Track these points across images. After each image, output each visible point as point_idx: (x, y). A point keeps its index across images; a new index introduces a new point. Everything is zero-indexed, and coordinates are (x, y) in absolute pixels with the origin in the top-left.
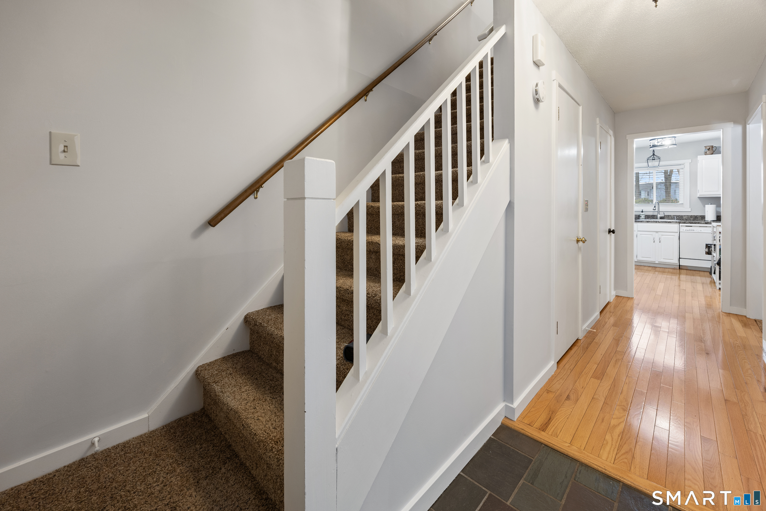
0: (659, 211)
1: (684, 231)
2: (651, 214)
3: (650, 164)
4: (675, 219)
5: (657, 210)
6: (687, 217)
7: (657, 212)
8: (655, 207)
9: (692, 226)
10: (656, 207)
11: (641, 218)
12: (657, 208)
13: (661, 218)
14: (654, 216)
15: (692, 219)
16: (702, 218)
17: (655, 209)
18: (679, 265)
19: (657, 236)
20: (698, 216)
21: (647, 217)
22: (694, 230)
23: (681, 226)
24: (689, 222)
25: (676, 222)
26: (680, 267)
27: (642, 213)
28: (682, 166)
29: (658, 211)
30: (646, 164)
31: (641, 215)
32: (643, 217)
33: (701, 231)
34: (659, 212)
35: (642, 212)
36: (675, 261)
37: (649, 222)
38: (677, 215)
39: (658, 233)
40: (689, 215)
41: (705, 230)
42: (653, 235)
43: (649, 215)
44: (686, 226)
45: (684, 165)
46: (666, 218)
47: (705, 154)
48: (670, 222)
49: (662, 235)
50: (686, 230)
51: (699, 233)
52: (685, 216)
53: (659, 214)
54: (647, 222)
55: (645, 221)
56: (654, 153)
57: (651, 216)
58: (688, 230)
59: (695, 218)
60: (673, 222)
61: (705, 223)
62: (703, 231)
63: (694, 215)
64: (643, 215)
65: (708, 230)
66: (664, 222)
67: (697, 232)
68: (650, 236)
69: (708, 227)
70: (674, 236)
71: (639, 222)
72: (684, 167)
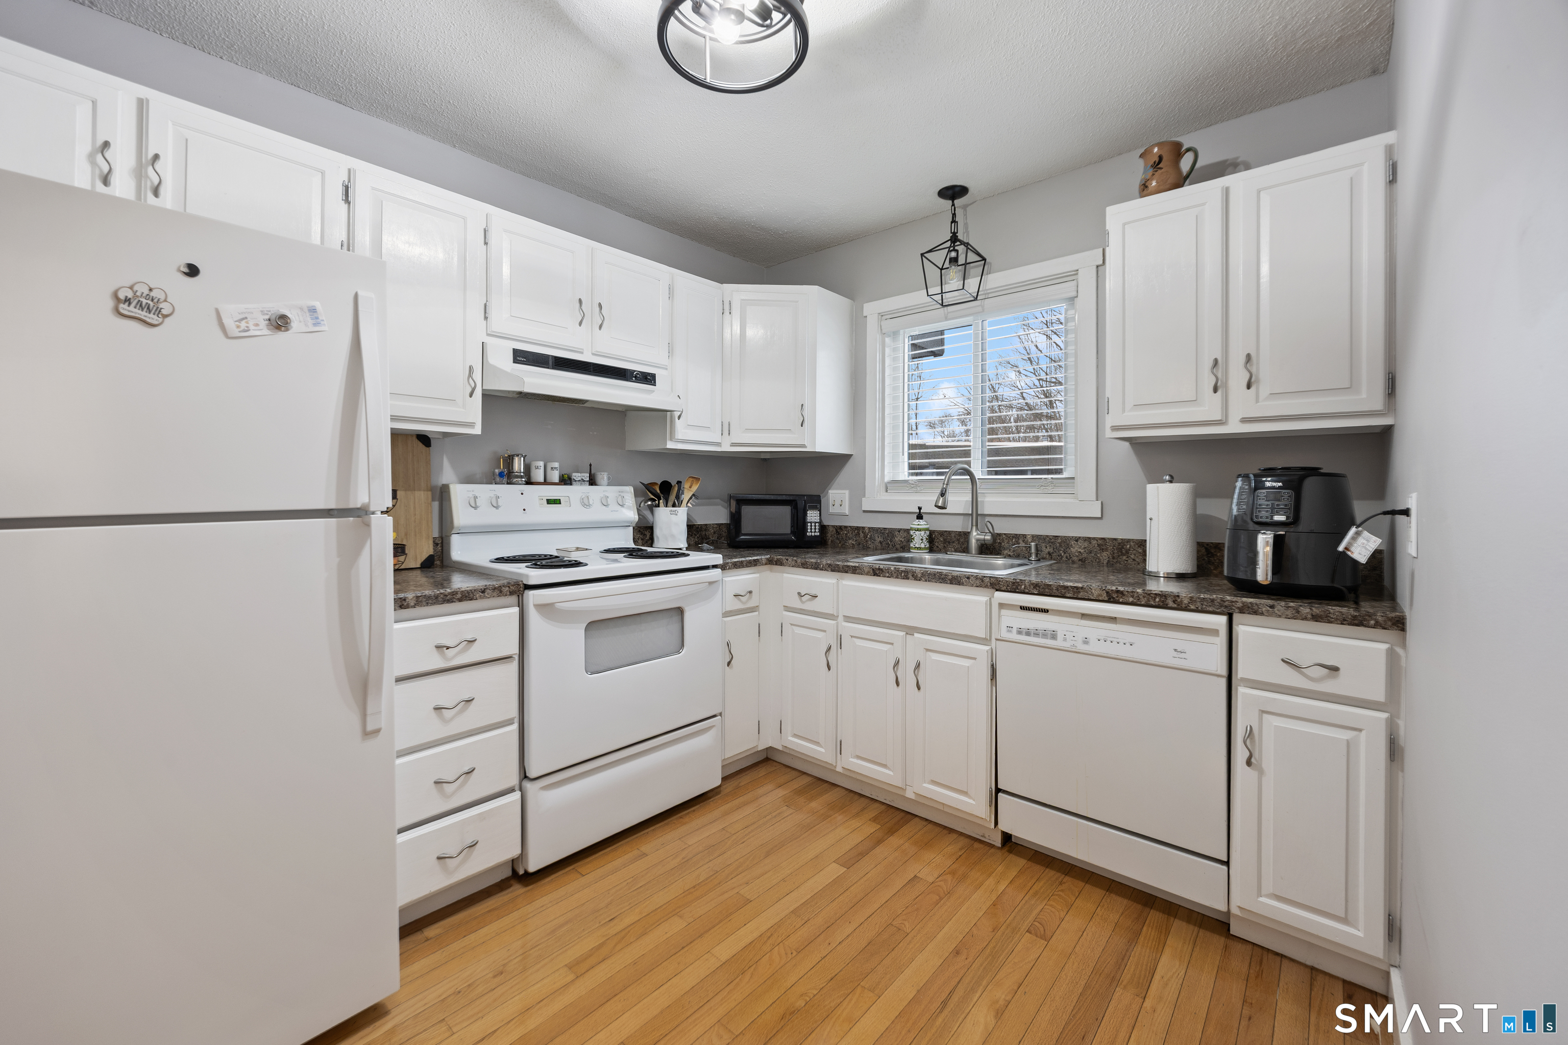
0: (977, 515)
1: (1014, 636)
2: (950, 525)
4: (1033, 557)
6: (1086, 544)
7: (967, 517)
9: (1046, 611)
11: (912, 547)
14: (963, 535)
15: (1105, 556)
17: (944, 502)
19: (906, 649)
20: (1129, 541)
21: (940, 541)
22: (1054, 636)
23: (1002, 606)
25: (981, 583)
27: (917, 522)
28: (1070, 289)
29: (972, 515)
31: (914, 532)
32: (919, 540)
33: (1086, 641)
34: (975, 517)
35: (920, 517)
36: (974, 803)
37: (880, 576)
38: (1047, 536)
39: (916, 635)
40: (1094, 539)
41: (1108, 642)
42: (892, 644)
43: (949, 532)
44: (1023, 608)
45: (1074, 283)
46: (1004, 549)
47: (1142, 197)
48: (957, 576)
49: (927, 650)
50: (1020, 632)
51: (1077, 652)
52: (1077, 539)
53: (974, 528)
54: (874, 575)
55: (866, 570)
56: (957, 233)
57: (955, 537)
58: (1028, 634)
59: (1119, 556)
60: (968, 578)
61: (1106, 599)
62: (1094, 647)
63: (1115, 539)
64: (917, 533)
65: (1122, 642)
66: (935, 575)
67: (1067, 645)
68: (886, 647)
69: (1119, 624)
70: (975, 659)
71: (847, 572)
72: (1074, 294)
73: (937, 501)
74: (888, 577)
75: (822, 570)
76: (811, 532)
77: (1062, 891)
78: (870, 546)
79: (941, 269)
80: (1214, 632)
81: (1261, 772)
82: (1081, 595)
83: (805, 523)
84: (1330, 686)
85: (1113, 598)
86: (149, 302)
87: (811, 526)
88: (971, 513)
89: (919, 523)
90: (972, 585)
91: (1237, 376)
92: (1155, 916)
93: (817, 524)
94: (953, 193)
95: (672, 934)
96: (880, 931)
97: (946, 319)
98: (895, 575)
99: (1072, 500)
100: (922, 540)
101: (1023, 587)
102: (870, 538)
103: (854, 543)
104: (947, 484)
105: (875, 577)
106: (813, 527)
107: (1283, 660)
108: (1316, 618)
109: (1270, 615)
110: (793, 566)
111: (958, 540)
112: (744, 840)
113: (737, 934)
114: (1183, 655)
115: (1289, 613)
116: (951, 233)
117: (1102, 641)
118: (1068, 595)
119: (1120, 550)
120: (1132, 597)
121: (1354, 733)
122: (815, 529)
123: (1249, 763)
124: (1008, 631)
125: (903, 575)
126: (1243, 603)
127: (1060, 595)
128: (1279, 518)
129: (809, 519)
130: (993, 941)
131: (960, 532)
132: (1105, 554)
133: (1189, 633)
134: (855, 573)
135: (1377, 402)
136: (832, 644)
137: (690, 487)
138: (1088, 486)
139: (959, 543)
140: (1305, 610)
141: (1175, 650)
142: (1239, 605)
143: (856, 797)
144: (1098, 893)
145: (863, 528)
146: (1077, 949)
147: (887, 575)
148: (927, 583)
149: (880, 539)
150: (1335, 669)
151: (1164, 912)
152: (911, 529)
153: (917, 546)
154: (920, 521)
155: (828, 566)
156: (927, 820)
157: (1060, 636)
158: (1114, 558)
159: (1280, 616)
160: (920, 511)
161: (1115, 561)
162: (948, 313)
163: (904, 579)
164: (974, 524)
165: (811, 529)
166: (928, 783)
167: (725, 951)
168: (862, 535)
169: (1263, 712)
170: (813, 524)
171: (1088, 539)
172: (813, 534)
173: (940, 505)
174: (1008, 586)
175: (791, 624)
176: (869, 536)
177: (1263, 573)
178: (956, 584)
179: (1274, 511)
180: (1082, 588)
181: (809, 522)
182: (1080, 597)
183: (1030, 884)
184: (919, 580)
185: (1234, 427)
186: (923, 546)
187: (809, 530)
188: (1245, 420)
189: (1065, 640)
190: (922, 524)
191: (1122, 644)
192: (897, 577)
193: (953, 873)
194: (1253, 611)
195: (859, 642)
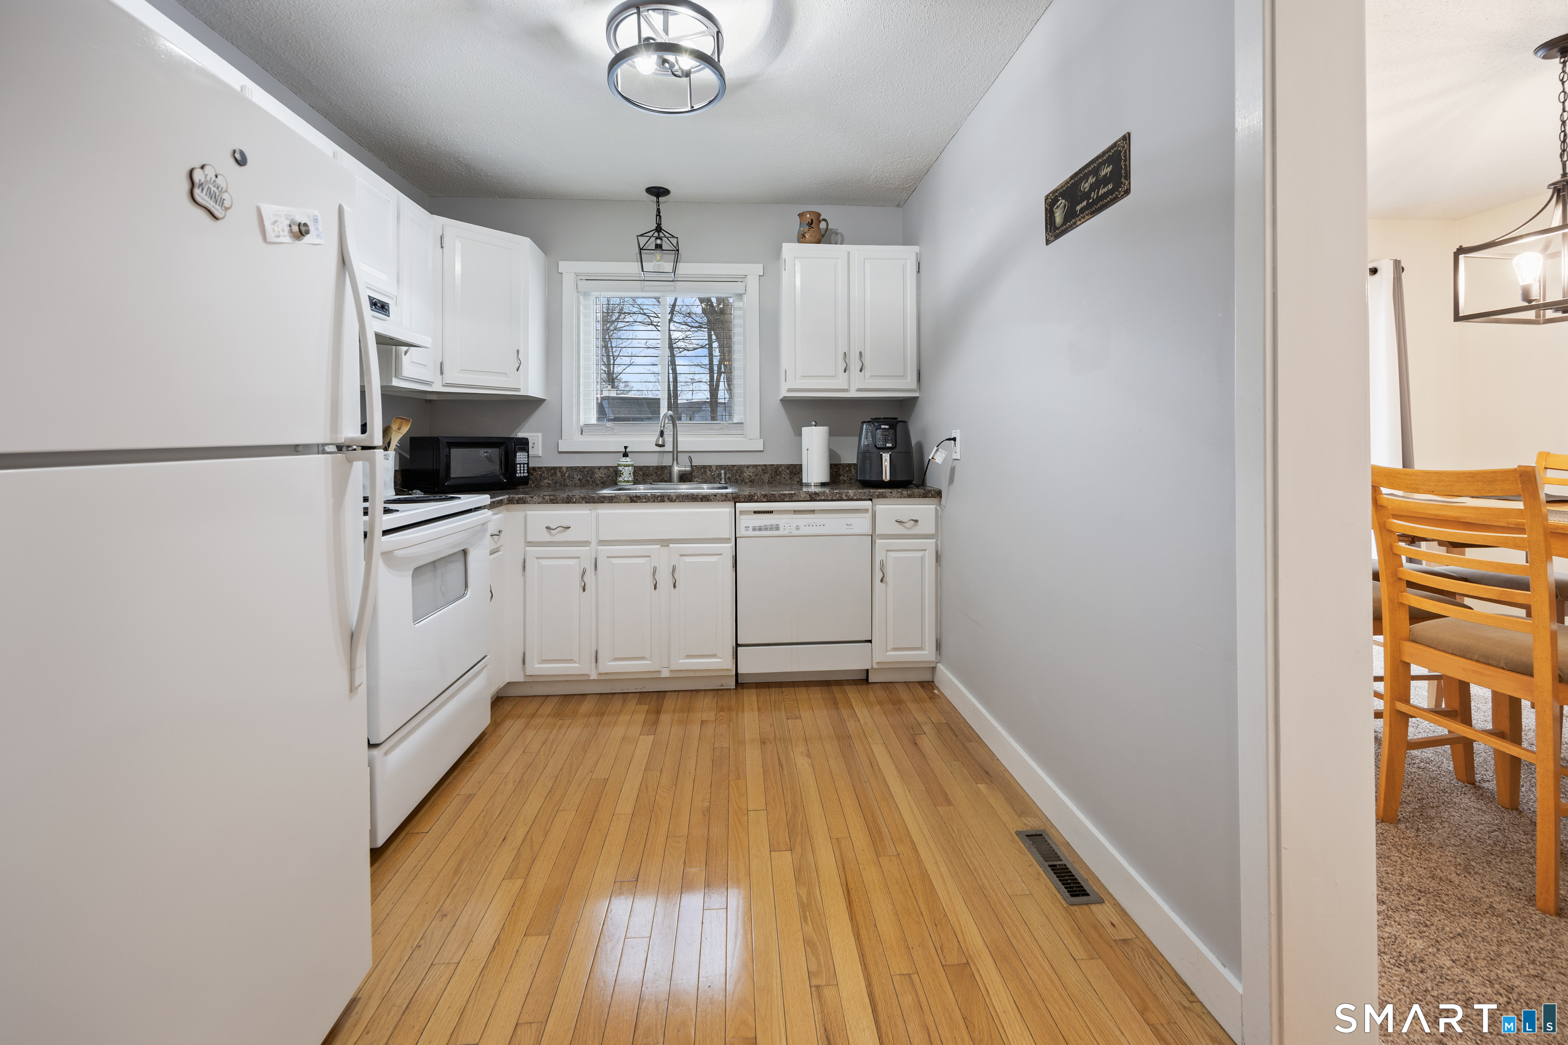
0: (677, 452)
1: (751, 533)
2: (652, 461)
3: (648, 266)
4: (723, 481)
5: (669, 447)
6: (754, 470)
7: (672, 454)
8: (662, 434)
9: (771, 512)
10: (665, 436)
11: (620, 479)
12: (668, 438)
13: (684, 478)
14: (663, 468)
15: (766, 477)
16: (791, 473)
17: (664, 441)
18: (737, 674)
19: (663, 558)
20: (781, 466)
21: (643, 474)
22: (777, 528)
23: (741, 512)
24: (765, 496)
25: (725, 498)
26: (741, 683)
27: (624, 459)
28: (738, 288)
29: (673, 452)
30: (634, 267)
31: (620, 468)
32: (627, 474)
33: (798, 528)
34: (675, 453)
35: (625, 455)
36: (721, 660)
37: (637, 502)
38: (727, 466)
39: (671, 545)
40: (759, 465)
41: (811, 526)
42: (649, 556)
43: (648, 467)
44: (755, 512)
45: (743, 284)
46: (695, 478)
47: (799, 242)
48: (706, 495)
49: (681, 555)
50: (754, 529)
51: (792, 536)
52: (748, 467)
53: (675, 462)
54: (631, 502)
55: (623, 499)
56: (661, 224)
57: (653, 470)
58: (760, 529)
59: (775, 476)
60: (715, 496)
61: (809, 499)
62: (804, 531)
63: (773, 465)
64: (626, 468)
65: (818, 525)
66: (688, 496)
67: (786, 533)
68: (642, 560)
69: (817, 514)
70: (721, 554)
71: (603, 502)
72: (743, 292)
73: (658, 440)
74: (645, 502)
75: (575, 503)
76: (520, 473)
77: (786, 695)
78: (568, 484)
79: (642, 249)
80: (866, 511)
81: (887, 584)
82: (794, 498)
83: (515, 465)
84: (915, 531)
85: (813, 498)
86: (216, 191)
87: (520, 467)
88: (672, 450)
89: (626, 460)
90: (719, 501)
91: (855, 365)
92: (835, 689)
93: (526, 465)
94: (658, 192)
95: (571, 821)
96: (712, 753)
97: (642, 291)
98: (651, 500)
99: (743, 439)
100: (630, 474)
101: (756, 497)
102: (569, 477)
103: (550, 482)
104: (664, 427)
105: (633, 504)
106: (522, 469)
107: (896, 521)
108: (909, 496)
109: (891, 497)
110: (539, 503)
111: (656, 473)
112: (553, 751)
113: (622, 798)
114: (851, 527)
115: (898, 495)
116: (657, 224)
117: (807, 526)
118: (786, 500)
119: (776, 472)
120: (824, 496)
121: (923, 552)
122: (524, 470)
123: (882, 581)
124: (747, 530)
125: (659, 499)
126: (879, 492)
127: (781, 500)
128: (889, 445)
129: (518, 460)
130: (776, 730)
131: (658, 466)
132: (766, 475)
133: (855, 513)
134: (612, 503)
135: (914, 385)
136: (586, 567)
137: (399, 429)
138: (753, 427)
139: (656, 475)
140: (905, 493)
141: (847, 525)
142: (877, 493)
143: (611, 696)
144: (803, 690)
145: (561, 468)
146: (816, 716)
147: (644, 500)
148: (681, 503)
149: (579, 477)
150: (916, 521)
151: (838, 685)
152: (619, 465)
153: (626, 479)
154: (627, 458)
155: (582, 499)
156: (675, 691)
157: (781, 528)
158: (772, 478)
159: (895, 497)
160: (626, 450)
161: (773, 480)
162: (644, 286)
163: (660, 502)
164: (675, 459)
165: (520, 470)
166: (684, 659)
167: (625, 807)
168: (559, 474)
169: (887, 551)
170: (522, 466)
171: (755, 466)
172: (522, 475)
173: (660, 443)
174: (745, 498)
175: (537, 558)
176: (567, 475)
177: (886, 476)
178: (705, 501)
179: (886, 441)
180: (795, 494)
181: (518, 464)
182: (793, 500)
183: (768, 699)
184: (674, 502)
185: (853, 394)
186: (630, 479)
187: (518, 472)
188: (859, 390)
189: (785, 529)
190: (628, 461)
191: (818, 526)
192: (654, 501)
193: (722, 710)
194: (883, 496)
195: (615, 561)
